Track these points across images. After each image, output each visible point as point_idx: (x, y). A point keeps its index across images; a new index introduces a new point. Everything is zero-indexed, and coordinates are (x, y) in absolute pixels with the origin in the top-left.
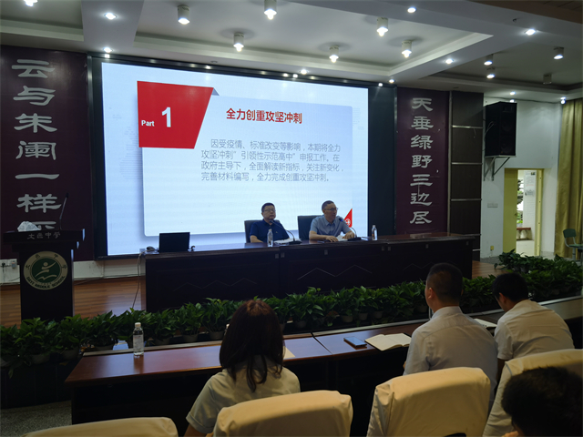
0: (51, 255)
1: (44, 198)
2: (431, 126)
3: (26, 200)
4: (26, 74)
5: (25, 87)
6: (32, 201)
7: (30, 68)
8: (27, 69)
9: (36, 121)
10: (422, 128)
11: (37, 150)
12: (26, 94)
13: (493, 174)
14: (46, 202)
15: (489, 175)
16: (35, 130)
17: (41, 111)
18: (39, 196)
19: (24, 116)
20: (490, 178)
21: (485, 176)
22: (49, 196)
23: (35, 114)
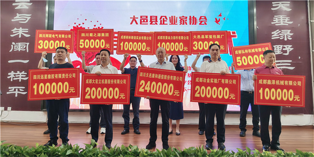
1: (21, 73)
2: (291, 23)
3: (12, 74)
4: (18, 8)
5: (17, 14)
6: (15, 75)
9: (21, 31)
10: (282, 24)
11: (20, 47)
12: (17, 18)
14: (21, 76)
16: (20, 37)
17: (23, 26)
18: (18, 72)
19: (15, 29)
23: (21, 28)
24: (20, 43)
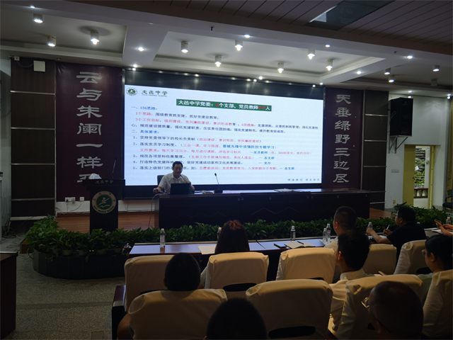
0: (107, 193)
1: (93, 159)
2: (350, 115)
3: (82, 160)
4: (85, 81)
5: (84, 89)
6: (86, 161)
7: (87, 77)
8: (86, 77)
9: (90, 111)
10: (343, 116)
11: (90, 128)
12: (84, 93)
13: (396, 149)
14: (94, 162)
15: (393, 150)
16: (89, 116)
17: (93, 104)
18: (90, 158)
19: (83, 107)
20: (394, 151)
21: (389, 150)
22: (96, 158)
23: (90, 106)
24: (89, 125)
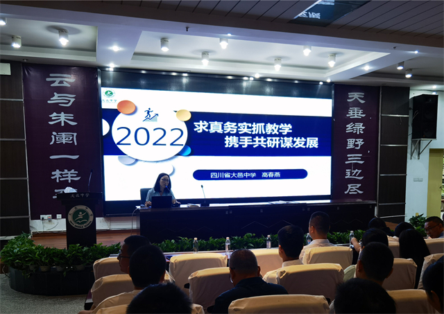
0: (83, 207)
1: (69, 172)
2: (364, 116)
3: (57, 174)
4: (56, 84)
5: (55, 93)
6: (61, 174)
8: (57, 80)
9: (63, 117)
10: (356, 117)
11: (64, 138)
12: (56, 98)
13: (419, 154)
14: (70, 175)
15: (415, 155)
16: (63, 124)
17: (66, 110)
18: (66, 171)
19: (55, 114)
20: (417, 157)
21: (412, 156)
22: (73, 171)
23: (62, 113)
24: (63, 134)
